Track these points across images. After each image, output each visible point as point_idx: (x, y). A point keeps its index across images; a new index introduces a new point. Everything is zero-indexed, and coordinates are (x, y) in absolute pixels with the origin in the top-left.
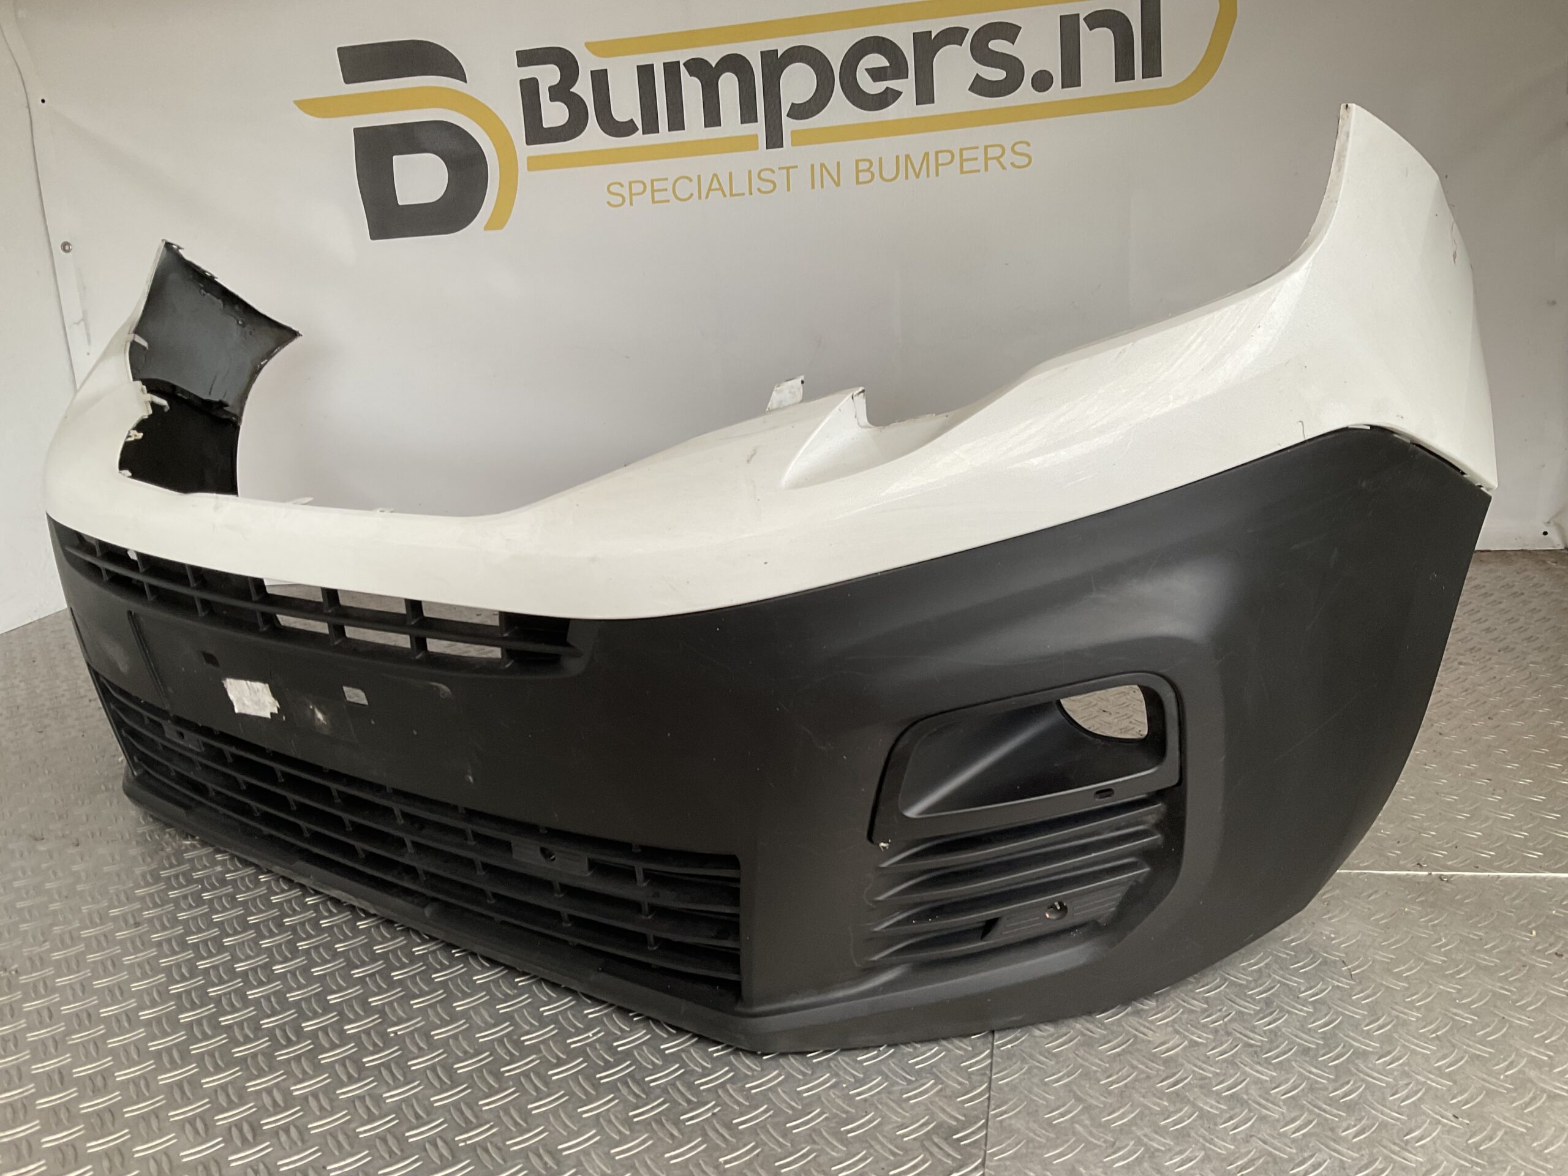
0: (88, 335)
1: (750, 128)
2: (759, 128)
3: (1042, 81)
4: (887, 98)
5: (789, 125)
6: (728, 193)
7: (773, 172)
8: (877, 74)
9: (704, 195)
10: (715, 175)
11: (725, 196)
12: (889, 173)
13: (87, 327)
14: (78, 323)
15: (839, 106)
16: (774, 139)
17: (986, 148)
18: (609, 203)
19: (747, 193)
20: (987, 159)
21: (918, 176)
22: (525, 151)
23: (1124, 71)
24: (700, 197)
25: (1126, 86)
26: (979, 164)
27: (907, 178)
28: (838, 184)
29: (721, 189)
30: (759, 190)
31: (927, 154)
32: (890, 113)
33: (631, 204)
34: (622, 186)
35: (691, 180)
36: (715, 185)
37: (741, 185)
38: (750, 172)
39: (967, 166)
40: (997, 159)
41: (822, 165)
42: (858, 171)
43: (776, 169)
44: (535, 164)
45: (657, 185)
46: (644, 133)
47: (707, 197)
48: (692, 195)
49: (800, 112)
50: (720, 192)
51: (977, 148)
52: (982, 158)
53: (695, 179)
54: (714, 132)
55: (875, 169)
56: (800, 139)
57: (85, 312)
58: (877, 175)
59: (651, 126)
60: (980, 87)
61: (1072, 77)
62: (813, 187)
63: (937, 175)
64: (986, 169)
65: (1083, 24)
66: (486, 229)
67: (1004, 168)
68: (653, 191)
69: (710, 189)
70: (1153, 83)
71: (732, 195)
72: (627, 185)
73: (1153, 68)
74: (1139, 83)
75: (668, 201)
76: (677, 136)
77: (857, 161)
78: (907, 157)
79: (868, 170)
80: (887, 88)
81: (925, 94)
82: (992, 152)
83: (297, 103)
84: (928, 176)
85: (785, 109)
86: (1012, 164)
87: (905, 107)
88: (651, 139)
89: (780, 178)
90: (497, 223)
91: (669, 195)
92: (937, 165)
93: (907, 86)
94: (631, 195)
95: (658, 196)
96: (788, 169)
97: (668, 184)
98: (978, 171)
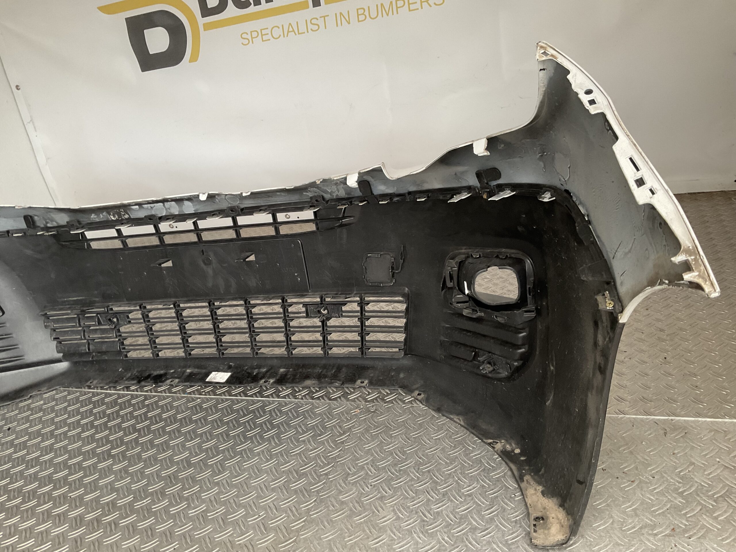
0: (35, 127)
6: (297, 33)
7: (317, 19)
9: (286, 35)
10: (290, 24)
12: (373, 14)
13: (33, 123)
14: (29, 123)
16: (316, 1)
18: (242, 43)
19: (306, 32)
20: (421, 2)
21: (388, 15)
22: (202, 21)
24: (284, 37)
26: (418, 5)
27: (382, 16)
28: (349, 23)
29: (293, 31)
30: (311, 30)
31: (391, 3)
33: (253, 43)
34: (247, 34)
35: (279, 28)
36: (291, 29)
37: (302, 28)
38: (306, 20)
39: (412, 7)
40: (427, 2)
41: (341, 13)
42: (358, 15)
43: (319, 18)
44: (208, 27)
45: (264, 32)
46: (255, 5)
47: (287, 36)
48: (280, 35)
50: (293, 33)
52: (419, 2)
53: (281, 27)
54: (286, 2)
55: (367, 13)
57: (31, 117)
58: (368, 17)
59: (257, 2)
62: (337, 26)
63: (397, 13)
64: (422, 8)
66: (190, 62)
67: (430, 6)
68: (262, 35)
69: (288, 32)
71: (299, 34)
72: (250, 35)
75: (269, 40)
76: (270, 5)
77: (357, 10)
78: (382, 5)
79: (363, 14)
83: (100, 9)
84: (393, 14)
86: (435, 4)
88: (258, 8)
89: (321, 22)
90: (194, 58)
91: (269, 36)
92: (397, 8)
94: (252, 38)
95: (265, 38)
96: (324, 17)
97: (268, 31)
98: (418, 9)
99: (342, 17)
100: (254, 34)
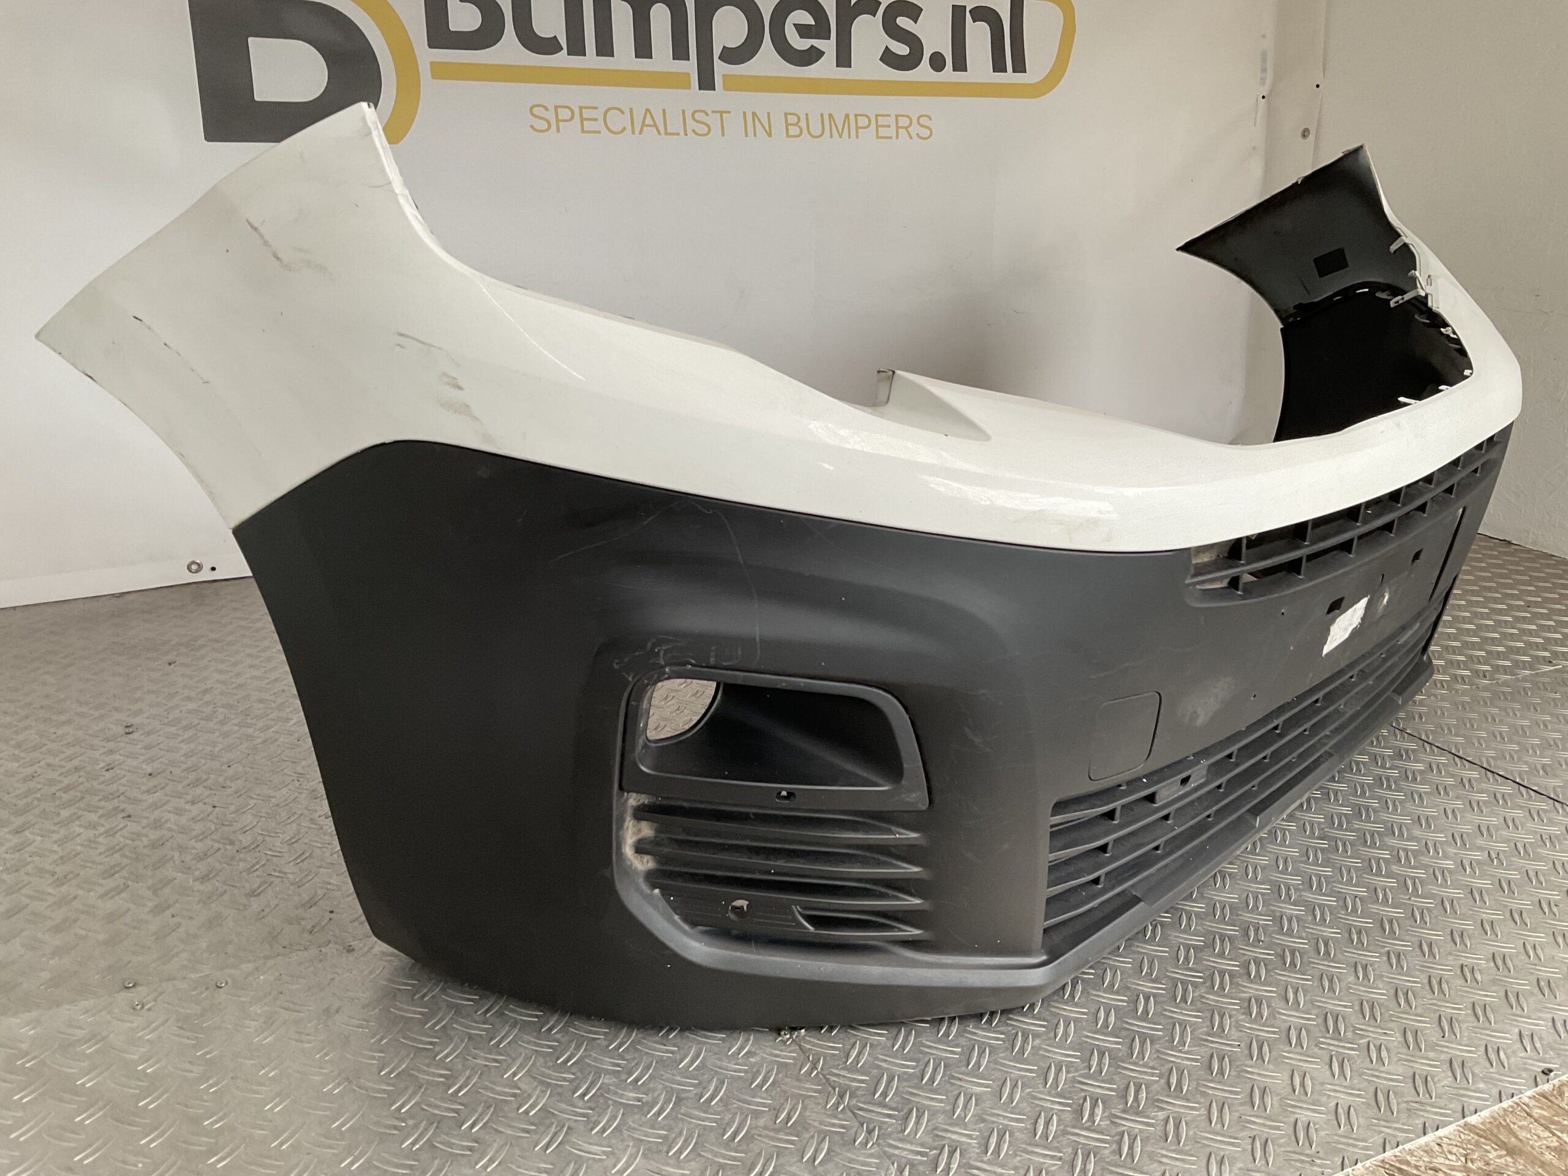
1: (681, 66)
2: (690, 66)
3: (937, 62)
4: (812, 56)
5: (721, 69)
6: (662, 131)
7: (707, 115)
8: (804, 31)
9: (637, 131)
10: (648, 110)
11: (659, 133)
12: (816, 129)
15: (767, 55)
16: (706, 81)
17: (897, 116)
18: (532, 126)
19: (682, 133)
20: (898, 128)
21: (841, 136)
22: (427, 56)
23: (999, 66)
24: (633, 133)
25: (1000, 77)
26: (892, 132)
27: (831, 137)
28: (770, 135)
29: (655, 125)
30: (694, 131)
31: (847, 116)
32: (813, 71)
33: (558, 131)
34: (547, 109)
35: (623, 113)
36: (649, 121)
37: (675, 125)
38: (683, 111)
39: (883, 132)
40: (906, 128)
41: (753, 113)
42: (787, 125)
43: (709, 112)
44: (440, 71)
45: (586, 113)
46: (570, 53)
47: (641, 133)
48: (625, 128)
49: (733, 56)
50: (654, 129)
51: (889, 116)
52: (893, 126)
53: (628, 112)
54: (643, 64)
55: (803, 124)
56: (732, 84)
58: (805, 131)
59: (577, 47)
60: (888, 58)
61: (960, 64)
62: (746, 135)
63: (857, 137)
64: (897, 137)
65: (968, 14)
67: (911, 138)
68: (582, 119)
69: (643, 125)
70: (1019, 78)
71: (666, 133)
72: (552, 110)
73: (1020, 66)
74: (1009, 76)
75: (599, 132)
76: (604, 62)
77: (786, 115)
78: (830, 116)
79: (796, 124)
80: (812, 46)
81: (844, 59)
82: (904, 122)
84: (850, 137)
85: (717, 51)
86: (918, 134)
87: (825, 68)
88: (576, 61)
89: (714, 120)
91: (599, 125)
92: (857, 128)
93: (828, 46)
94: (558, 121)
95: (588, 126)
96: (722, 113)
97: (598, 114)
98: (891, 138)
99: (756, 120)
100: (565, 114)
